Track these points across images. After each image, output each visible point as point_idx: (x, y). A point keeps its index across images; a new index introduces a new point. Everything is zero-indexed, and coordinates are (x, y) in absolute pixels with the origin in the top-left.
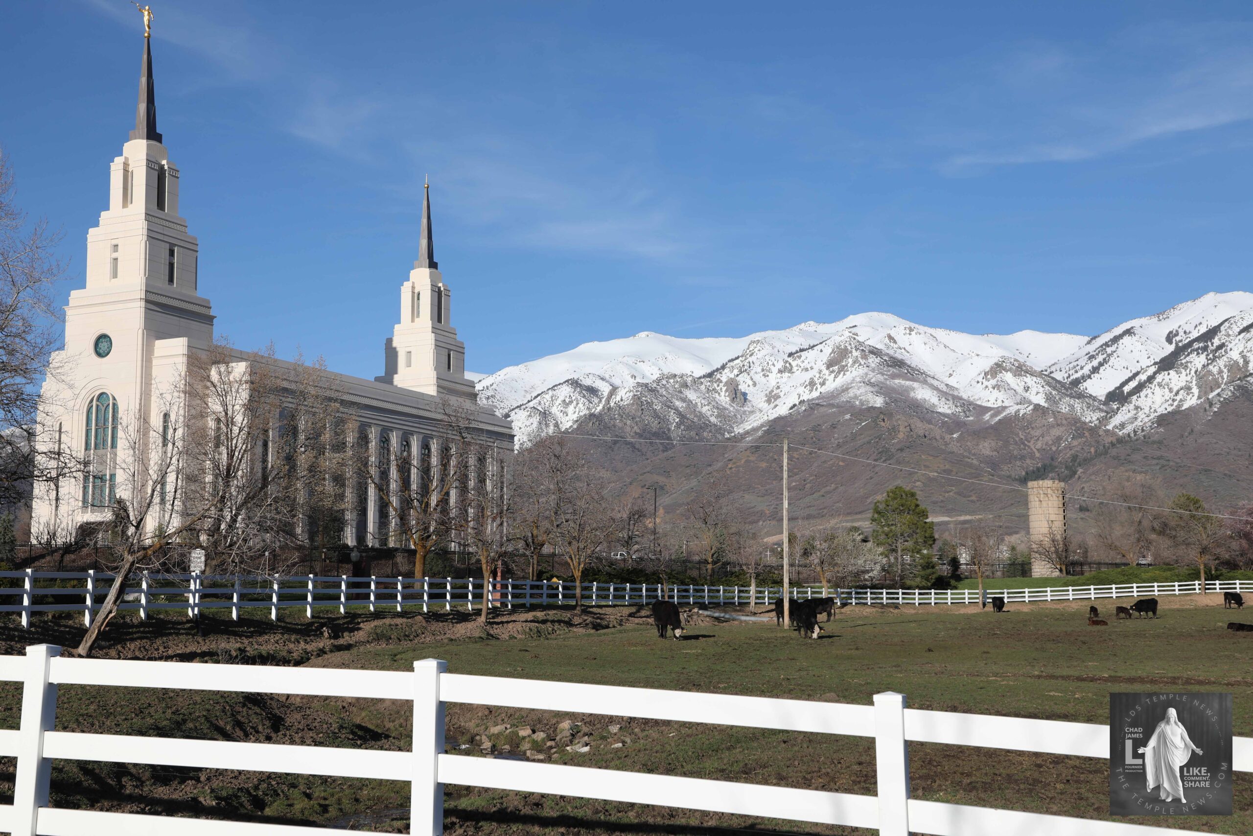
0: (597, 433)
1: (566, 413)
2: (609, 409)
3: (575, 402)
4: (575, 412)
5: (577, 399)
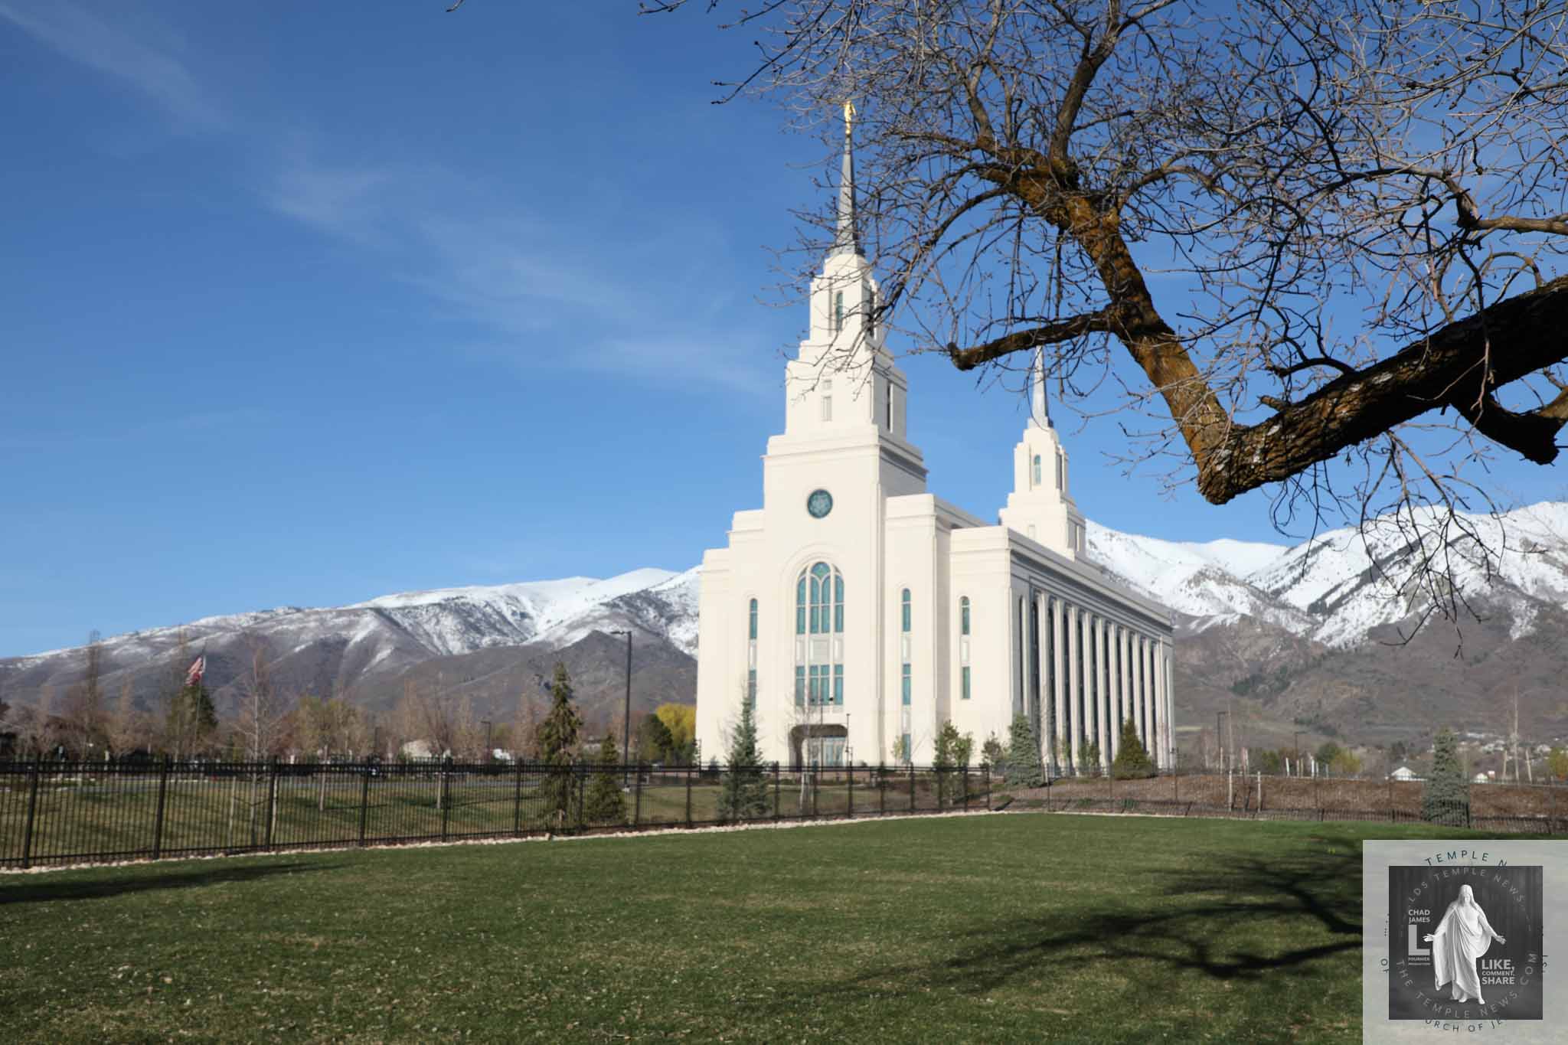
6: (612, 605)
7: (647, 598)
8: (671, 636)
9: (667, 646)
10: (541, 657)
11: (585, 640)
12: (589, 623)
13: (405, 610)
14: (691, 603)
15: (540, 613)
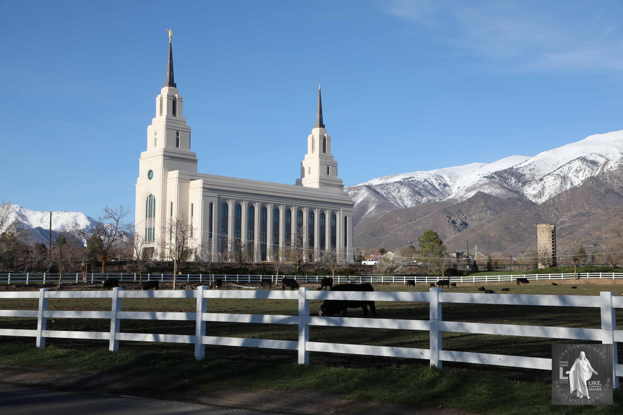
0: (595, 188)
1: (578, 176)
2: (603, 173)
3: (583, 170)
4: (583, 176)
5: (584, 168)
6: (491, 177)
7: (511, 172)
8: (525, 192)
9: (522, 198)
10: (450, 207)
11: (474, 197)
12: (477, 188)
13: (382, 186)
14: (537, 173)
15: (454, 184)
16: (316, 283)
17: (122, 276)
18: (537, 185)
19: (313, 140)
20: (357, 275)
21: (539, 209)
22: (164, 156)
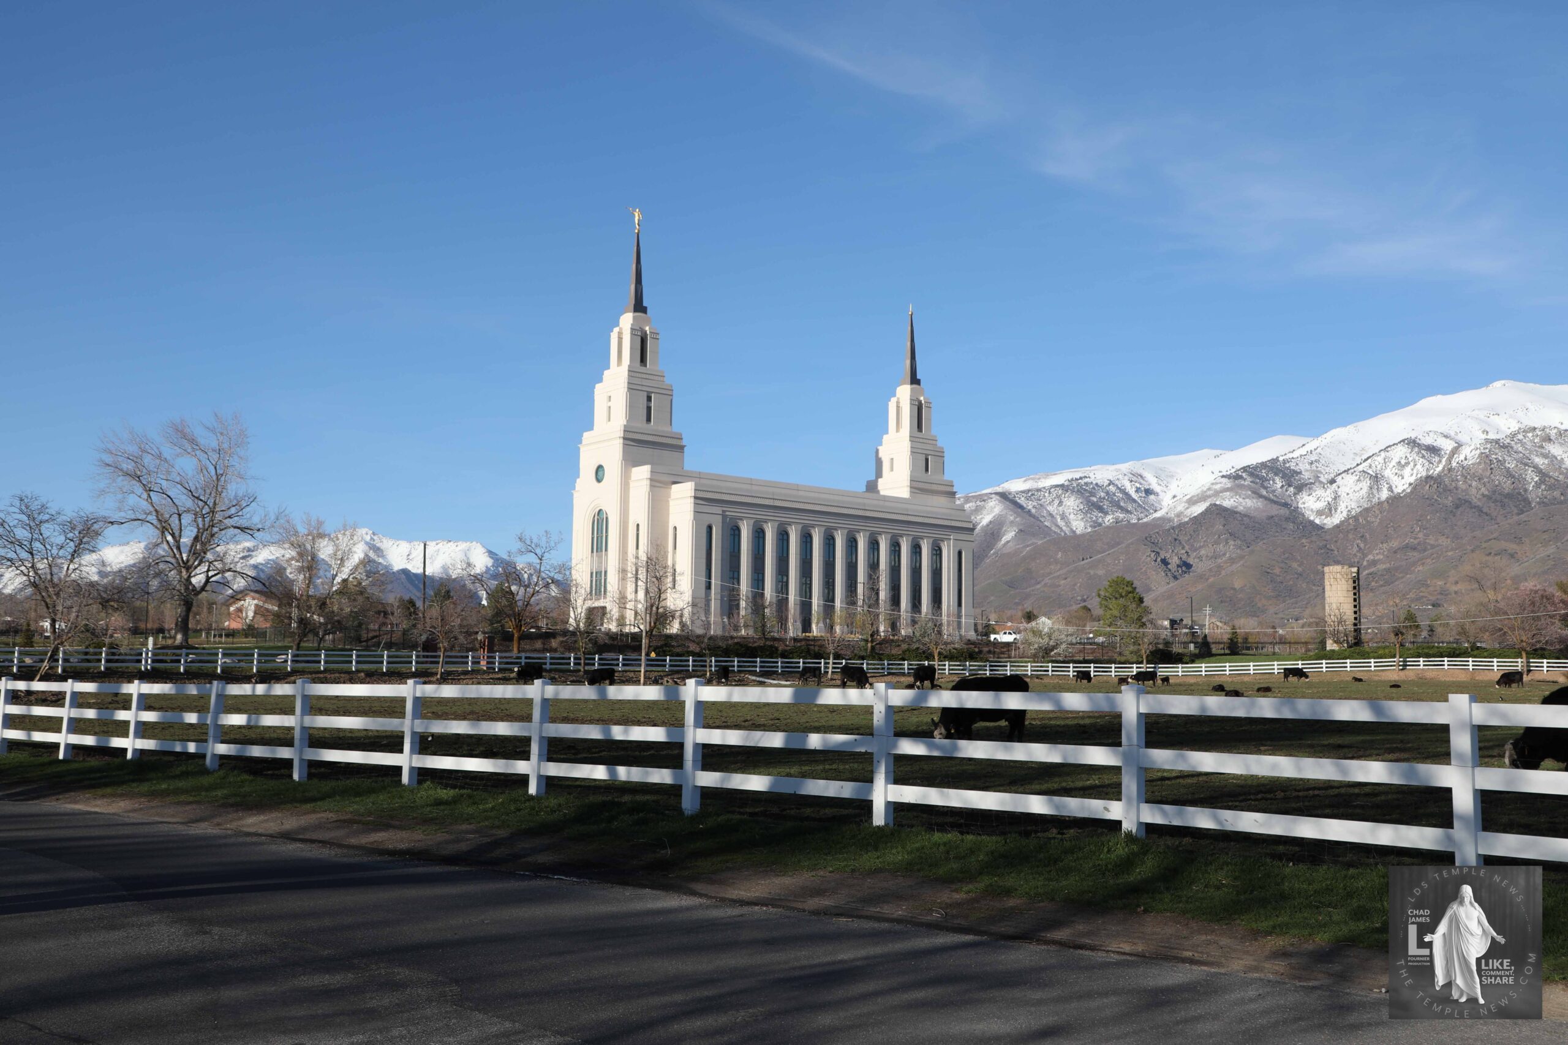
0: (1435, 497)
1: (1401, 475)
2: (1450, 470)
3: (1412, 464)
4: (1412, 475)
6: (1235, 477)
7: (1274, 467)
8: (1300, 505)
9: (1295, 516)
10: (1158, 533)
11: (1203, 514)
12: (1209, 497)
13: (1029, 493)
14: (1325, 470)
15: (1165, 489)
16: (903, 674)
17: (548, 659)
18: (1323, 491)
19: (898, 407)
20: (981, 660)
21: (1328, 537)
22: (624, 438)
